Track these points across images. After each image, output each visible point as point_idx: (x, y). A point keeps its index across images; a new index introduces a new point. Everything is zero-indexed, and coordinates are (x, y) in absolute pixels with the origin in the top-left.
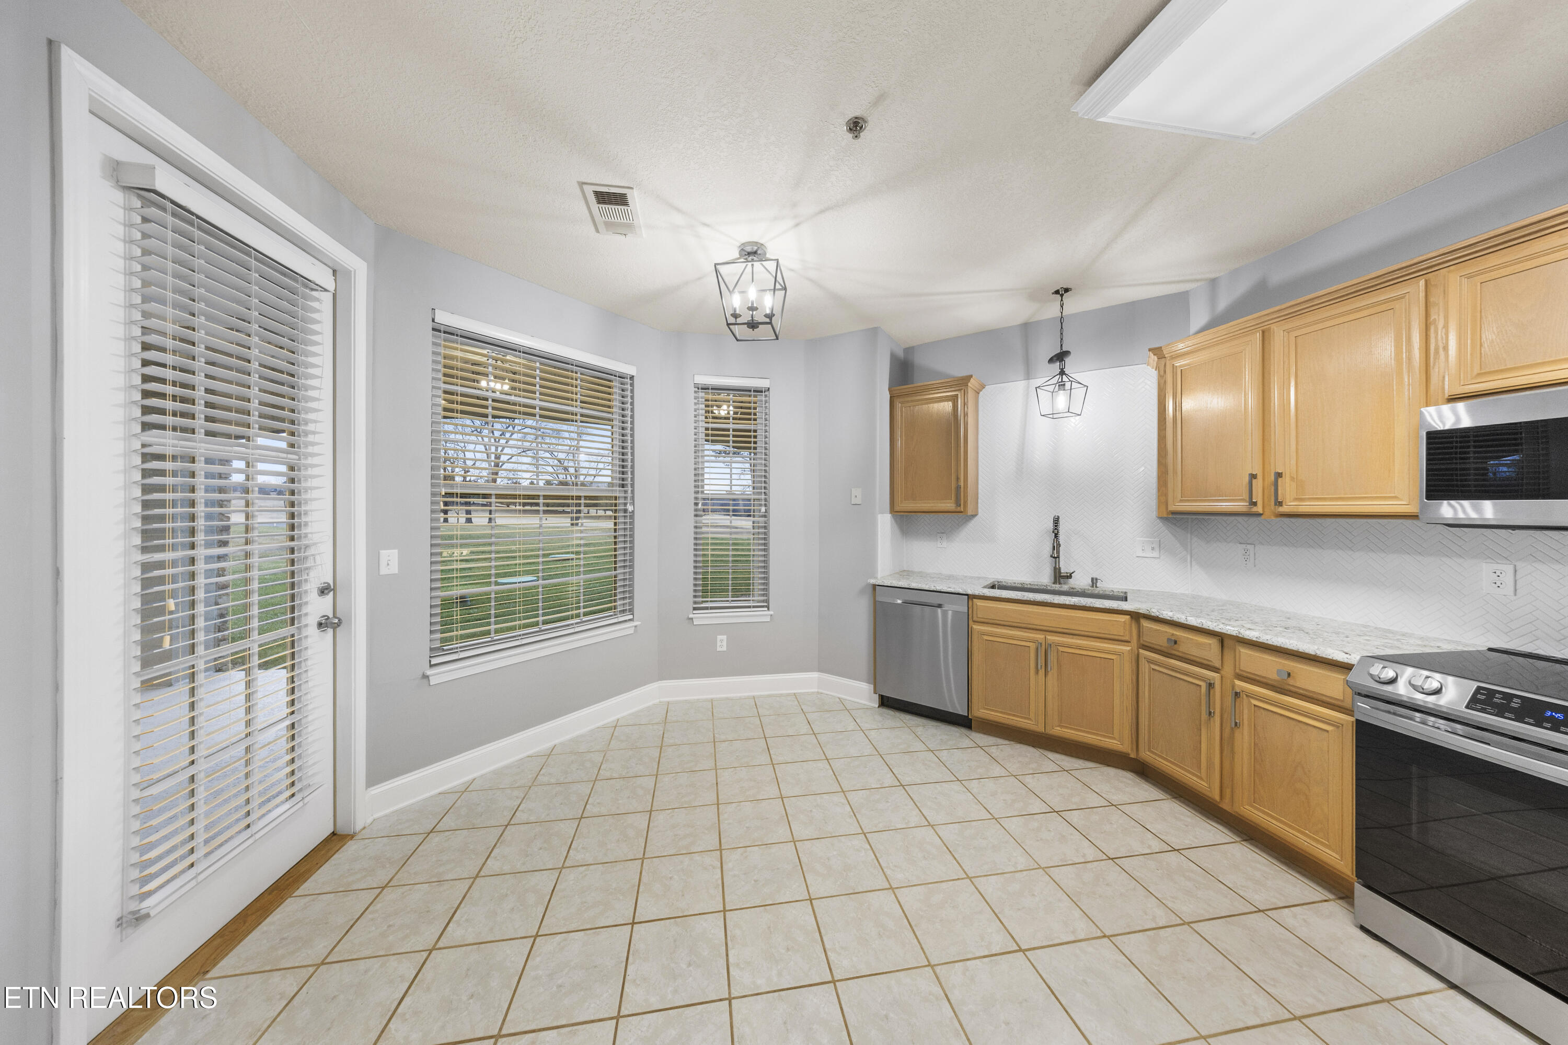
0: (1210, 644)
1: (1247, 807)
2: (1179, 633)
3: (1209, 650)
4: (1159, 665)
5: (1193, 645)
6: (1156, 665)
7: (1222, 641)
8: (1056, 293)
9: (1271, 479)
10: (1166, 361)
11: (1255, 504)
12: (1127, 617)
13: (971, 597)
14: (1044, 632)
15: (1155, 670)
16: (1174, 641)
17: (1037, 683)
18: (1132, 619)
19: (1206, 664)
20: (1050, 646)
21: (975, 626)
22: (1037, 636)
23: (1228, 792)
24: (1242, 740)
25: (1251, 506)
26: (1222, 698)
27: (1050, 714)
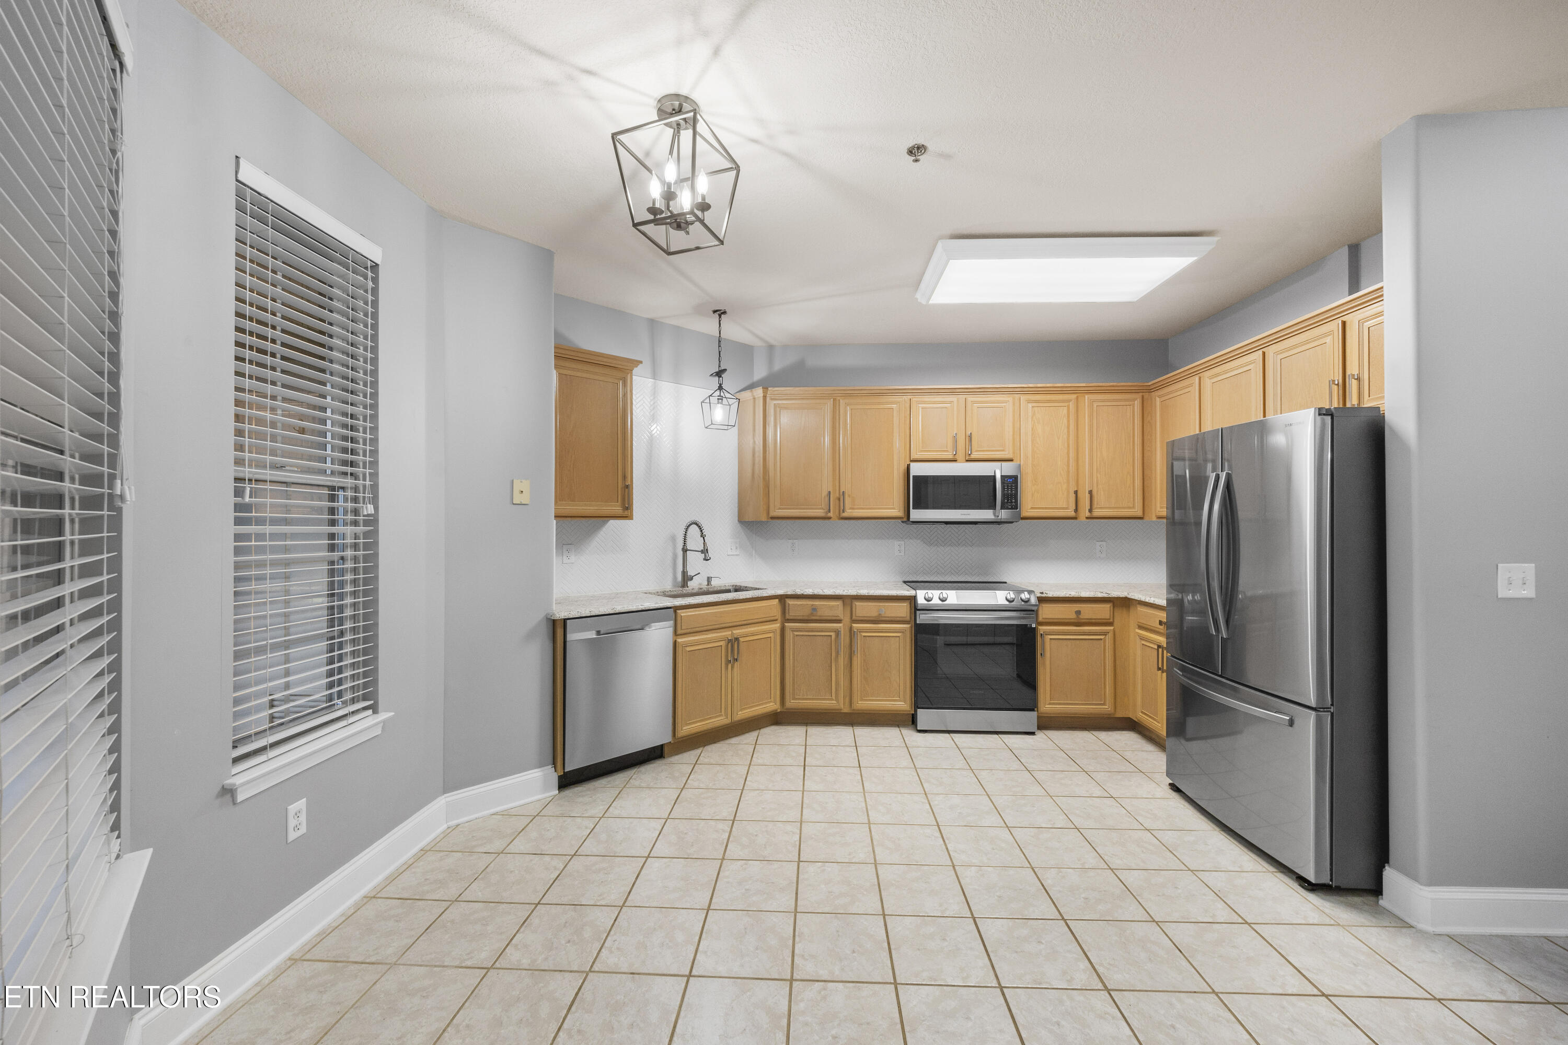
0: (839, 605)
1: (860, 702)
2: (817, 603)
3: (837, 608)
4: (800, 631)
6: (797, 631)
7: (843, 601)
8: (715, 312)
9: (838, 495)
10: (768, 399)
11: (829, 511)
12: (777, 600)
13: (676, 609)
14: (730, 629)
15: (797, 635)
16: (814, 609)
17: (727, 678)
18: (780, 601)
19: (835, 620)
20: (737, 639)
21: (679, 640)
22: (727, 633)
23: (847, 700)
24: (857, 661)
25: (827, 513)
26: (844, 639)
27: (735, 702)
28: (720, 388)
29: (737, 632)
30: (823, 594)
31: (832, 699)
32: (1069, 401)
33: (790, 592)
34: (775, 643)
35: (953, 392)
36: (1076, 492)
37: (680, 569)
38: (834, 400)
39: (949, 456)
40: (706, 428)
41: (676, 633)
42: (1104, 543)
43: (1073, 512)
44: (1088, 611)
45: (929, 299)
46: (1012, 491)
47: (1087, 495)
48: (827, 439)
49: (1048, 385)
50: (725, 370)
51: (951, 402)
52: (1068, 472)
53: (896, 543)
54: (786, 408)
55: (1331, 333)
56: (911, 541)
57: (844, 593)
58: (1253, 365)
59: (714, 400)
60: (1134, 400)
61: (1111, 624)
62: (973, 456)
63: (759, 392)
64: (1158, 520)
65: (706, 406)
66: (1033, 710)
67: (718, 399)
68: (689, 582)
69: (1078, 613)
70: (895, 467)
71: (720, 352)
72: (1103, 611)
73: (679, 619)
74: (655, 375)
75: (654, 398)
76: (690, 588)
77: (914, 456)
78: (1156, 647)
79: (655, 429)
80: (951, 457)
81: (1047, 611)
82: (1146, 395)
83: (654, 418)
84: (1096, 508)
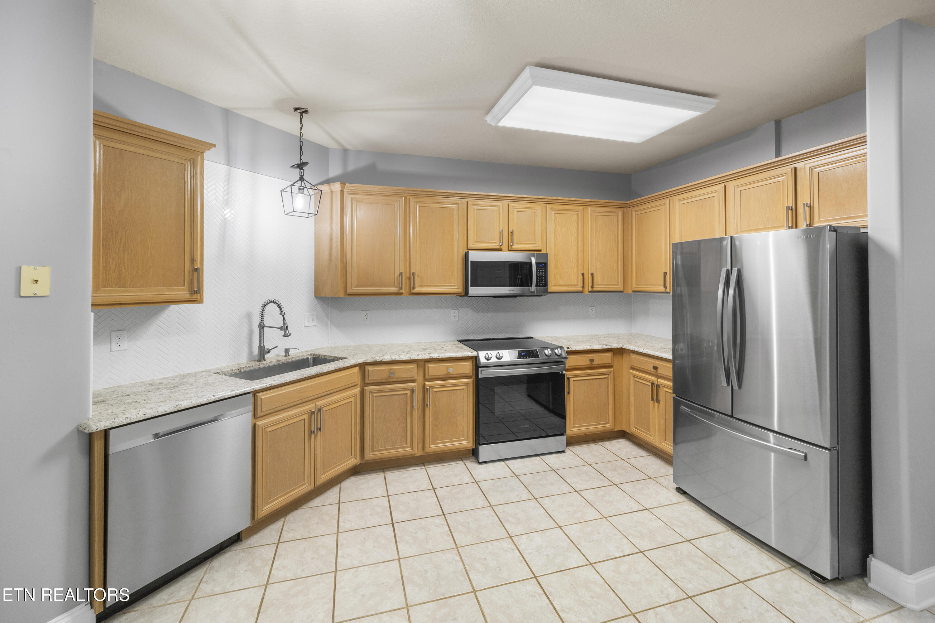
0: (413, 367)
1: (431, 446)
2: (394, 367)
3: (411, 370)
4: (379, 392)
5: (402, 371)
6: (377, 393)
7: (417, 364)
8: (296, 109)
9: (408, 275)
10: (345, 193)
11: (401, 289)
12: (358, 368)
13: (255, 393)
14: (314, 401)
15: (375, 396)
16: (392, 372)
17: (310, 447)
18: (360, 368)
19: (410, 380)
20: (320, 410)
21: (259, 423)
22: (311, 406)
23: (421, 445)
24: (429, 412)
25: (399, 290)
26: (418, 396)
27: (318, 468)
28: (302, 179)
29: (320, 403)
30: (401, 359)
31: (407, 447)
32: (578, 211)
33: (370, 360)
34: (356, 406)
35: (499, 198)
36: (583, 274)
37: (256, 344)
38: (405, 198)
39: (496, 246)
40: (287, 214)
41: (255, 416)
42: (594, 308)
43: (581, 288)
44: (599, 359)
45: (499, 122)
46: (542, 273)
47: (590, 276)
48: (399, 230)
49: (566, 199)
50: (306, 163)
51: (498, 206)
52: (578, 260)
53: (452, 311)
54: (362, 202)
55: (785, 174)
56: (463, 309)
57: (419, 358)
58: (716, 193)
59: (295, 189)
60: (618, 212)
61: (610, 366)
62: (514, 247)
63: (337, 187)
64: (633, 293)
65: (287, 196)
66: (562, 435)
67: (300, 189)
68: (266, 356)
69: (592, 361)
70: (456, 254)
71: (301, 147)
72: (607, 358)
73: (259, 402)
74: (229, 161)
75: (228, 184)
76: (268, 361)
77: (470, 246)
78: (650, 384)
79: (228, 213)
80: (498, 247)
81: (572, 361)
82: (625, 210)
83: (227, 203)
84: (596, 285)
